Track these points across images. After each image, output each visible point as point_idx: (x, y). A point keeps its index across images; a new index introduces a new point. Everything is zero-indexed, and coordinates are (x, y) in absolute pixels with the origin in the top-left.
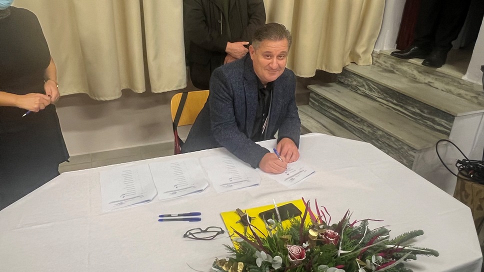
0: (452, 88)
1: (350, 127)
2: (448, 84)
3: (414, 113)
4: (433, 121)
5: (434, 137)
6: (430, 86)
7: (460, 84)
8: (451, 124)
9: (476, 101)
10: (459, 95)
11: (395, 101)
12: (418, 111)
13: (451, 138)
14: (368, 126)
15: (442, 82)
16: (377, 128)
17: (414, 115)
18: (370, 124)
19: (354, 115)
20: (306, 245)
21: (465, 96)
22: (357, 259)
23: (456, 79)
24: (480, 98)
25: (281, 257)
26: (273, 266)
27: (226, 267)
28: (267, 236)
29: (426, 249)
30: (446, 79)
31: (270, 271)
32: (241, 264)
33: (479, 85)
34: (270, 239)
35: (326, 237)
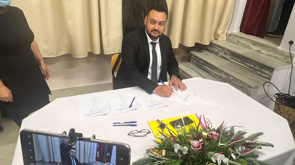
0: (272, 54)
1: (214, 74)
2: (269, 51)
3: (250, 67)
4: (262, 72)
5: (262, 81)
6: (259, 52)
7: (277, 51)
8: (272, 73)
9: (285, 60)
10: (276, 57)
12: (253, 66)
13: (271, 81)
14: (225, 74)
15: (266, 50)
16: (230, 75)
17: (250, 68)
18: (226, 73)
19: (217, 68)
20: (201, 140)
21: (279, 58)
22: (229, 149)
23: (274, 48)
24: (288, 59)
25: (187, 147)
26: (183, 152)
27: (156, 152)
28: (177, 135)
29: (267, 143)
30: (269, 49)
31: (181, 155)
32: (164, 151)
33: (287, 52)
34: (180, 137)
35: (212, 136)
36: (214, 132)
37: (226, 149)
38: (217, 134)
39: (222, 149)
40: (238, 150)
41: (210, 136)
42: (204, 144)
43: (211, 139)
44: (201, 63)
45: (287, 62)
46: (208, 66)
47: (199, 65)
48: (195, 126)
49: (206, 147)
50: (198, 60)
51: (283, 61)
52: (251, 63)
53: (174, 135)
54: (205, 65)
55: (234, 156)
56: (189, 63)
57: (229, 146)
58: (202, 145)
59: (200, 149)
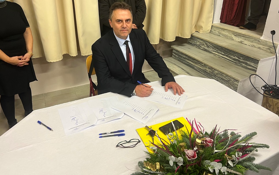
0: (255, 44)
2: (252, 42)
4: (246, 64)
5: (247, 73)
6: (242, 43)
7: (259, 41)
8: (257, 65)
9: (268, 50)
10: (259, 48)
11: (223, 53)
12: (237, 58)
13: (257, 73)
14: (209, 68)
15: (249, 41)
16: (214, 69)
17: (234, 60)
19: (201, 62)
20: (195, 149)
21: (263, 49)
22: (225, 155)
23: (257, 39)
24: (271, 49)
25: (182, 157)
26: (178, 164)
27: (150, 166)
28: (170, 144)
29: (262, 145)
30: (251, 39)
31: (177, 167)
32: (158, 164)
33: (270, 42)
34: (173, 146)
35: (206, 143)
36: (208, 138)
37: (222, 156)
38: (211, 140)
39: (218, 157)
40: (234, 156)
41: (204, 143)
42: (199, 152)
43: (206, 146)
44: (183, 57)
45: (271, 53)
46: (191, 60)
47: (182, 60)
48: (187, 131)
49: (202, 156)
50: (180, 54)
51: (267, 51)
52: (235, 56)
53: (167, 144)
54: (188, 59)
55: (231, 163)
56: (170, 58)
57: (225, 151)
58: (197, 153)
59: (195, 159)
